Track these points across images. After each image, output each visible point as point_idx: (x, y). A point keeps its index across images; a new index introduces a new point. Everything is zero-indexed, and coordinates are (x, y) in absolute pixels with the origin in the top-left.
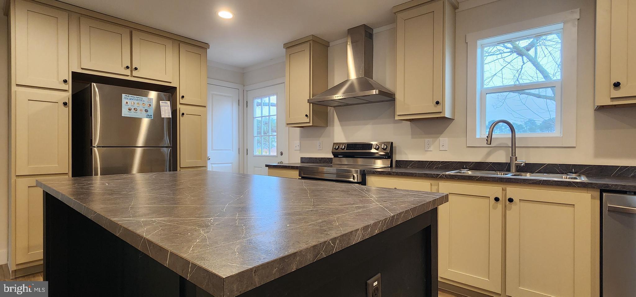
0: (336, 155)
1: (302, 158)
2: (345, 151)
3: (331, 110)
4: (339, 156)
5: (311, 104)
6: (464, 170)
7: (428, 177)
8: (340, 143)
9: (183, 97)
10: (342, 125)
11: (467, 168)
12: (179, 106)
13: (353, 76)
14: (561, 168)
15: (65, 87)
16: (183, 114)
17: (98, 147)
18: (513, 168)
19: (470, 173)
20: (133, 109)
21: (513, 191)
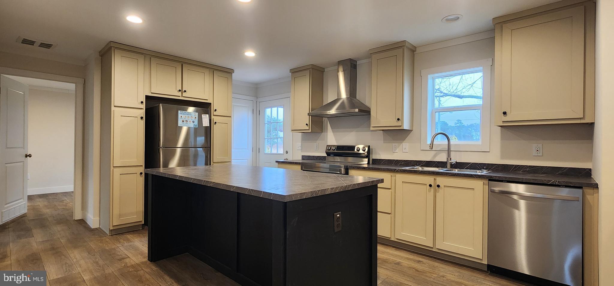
0: (328, 154)
1: (302, 156)
2: (336, 151)
3: (325, 120)
4: (331, 155)
5: (310, 116)
6: (417, 167)
7: (389, 171)
8: (332, 146)
9: (216, 110)
10: (333, 132)
11: (419, 165)
12: (212, 117)
13: (344, 95)
14: (480, 166)
15: (142, 106)
16: (216, 123)
17: (163, 147)
18: (449, 166)
19: (420, 169)
20: (185, 121)
21: (440, 180)
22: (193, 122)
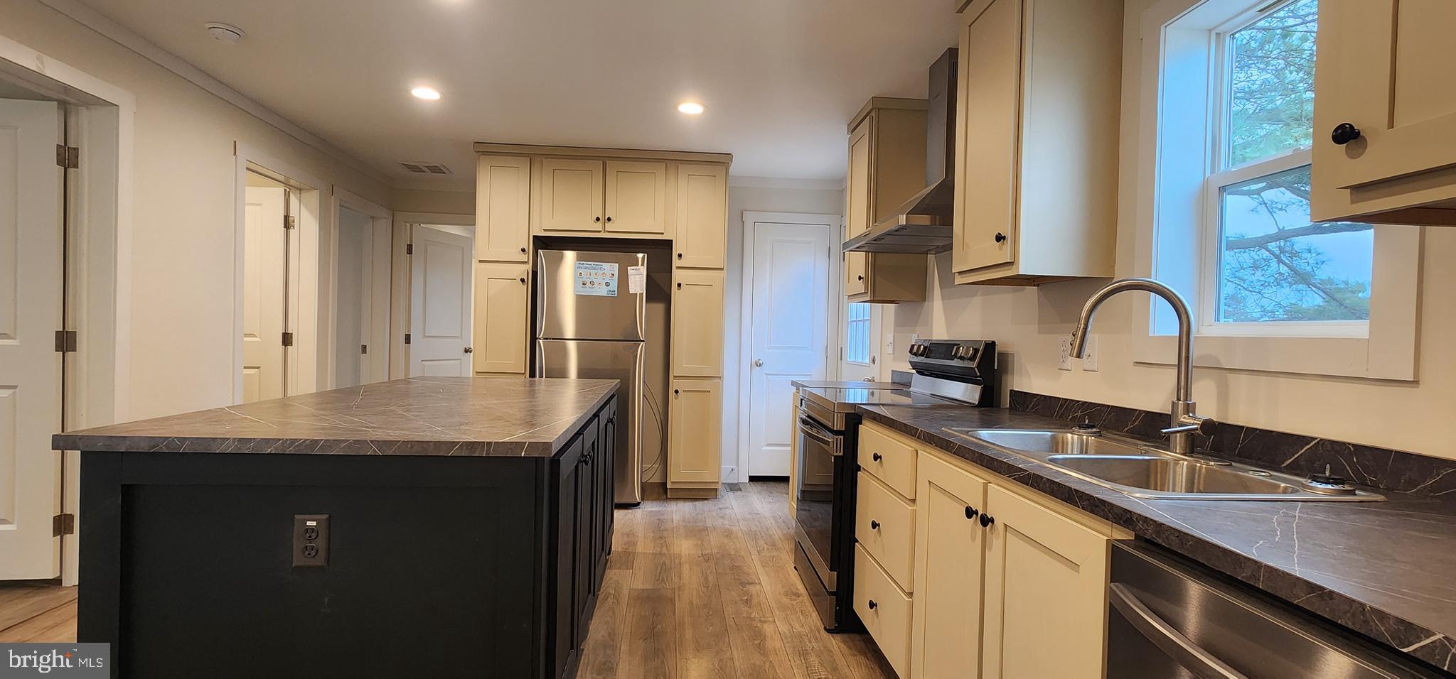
1: (893, 372)
2: (923, 359)
7: (908, 433)
9: (680, 255)
10: (942, 298)
12: (674, 272)
15: (524, 258)
16: (679, 285)
17: (544, 339)
20: (588, 283)
22: (607, 284)
